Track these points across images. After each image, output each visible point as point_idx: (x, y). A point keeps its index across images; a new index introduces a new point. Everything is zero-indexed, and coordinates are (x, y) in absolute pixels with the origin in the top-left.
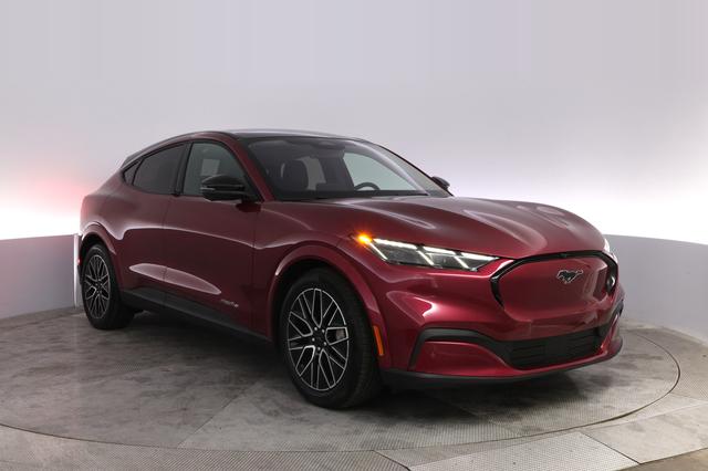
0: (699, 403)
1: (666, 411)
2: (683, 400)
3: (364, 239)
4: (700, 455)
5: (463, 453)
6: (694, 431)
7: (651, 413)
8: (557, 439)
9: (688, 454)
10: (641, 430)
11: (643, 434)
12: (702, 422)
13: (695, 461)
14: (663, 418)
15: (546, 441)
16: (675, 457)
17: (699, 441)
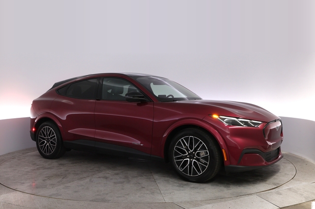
0: (304, 183)
1: (291, 187)
2: (298, 182)
3: (215, 116)
4: (304, 204)
5: (209, 204)
6: (302, 195)
7: (285, 187)
8: (246, 198)
9: (300, 204)
10: (281, 194)
11: (281, 196)
12: (305, 191)
13: (302, 207)
14: (290, 189)
15: (242, 199)
17: (304, 198)
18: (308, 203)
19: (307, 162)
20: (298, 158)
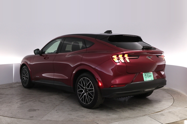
0: (179, 108)
1: (170, 110)
2: (175, 107)
4: (179, 122)
5: (117, 121)
6: (178, 116)
7: (167, 111)
9: (176, 122)
10: (164, 115)
11: (164, 117)
12: (180, 113)
14: (170, 112)
16: (173, 123)
17: (179, 118)
18: (182, 121)
19: (181, 94)
20: (175, 92)
